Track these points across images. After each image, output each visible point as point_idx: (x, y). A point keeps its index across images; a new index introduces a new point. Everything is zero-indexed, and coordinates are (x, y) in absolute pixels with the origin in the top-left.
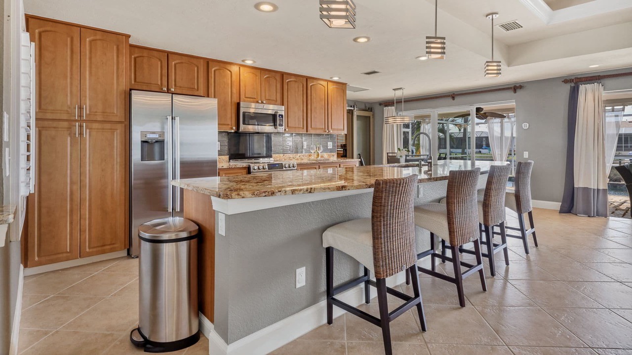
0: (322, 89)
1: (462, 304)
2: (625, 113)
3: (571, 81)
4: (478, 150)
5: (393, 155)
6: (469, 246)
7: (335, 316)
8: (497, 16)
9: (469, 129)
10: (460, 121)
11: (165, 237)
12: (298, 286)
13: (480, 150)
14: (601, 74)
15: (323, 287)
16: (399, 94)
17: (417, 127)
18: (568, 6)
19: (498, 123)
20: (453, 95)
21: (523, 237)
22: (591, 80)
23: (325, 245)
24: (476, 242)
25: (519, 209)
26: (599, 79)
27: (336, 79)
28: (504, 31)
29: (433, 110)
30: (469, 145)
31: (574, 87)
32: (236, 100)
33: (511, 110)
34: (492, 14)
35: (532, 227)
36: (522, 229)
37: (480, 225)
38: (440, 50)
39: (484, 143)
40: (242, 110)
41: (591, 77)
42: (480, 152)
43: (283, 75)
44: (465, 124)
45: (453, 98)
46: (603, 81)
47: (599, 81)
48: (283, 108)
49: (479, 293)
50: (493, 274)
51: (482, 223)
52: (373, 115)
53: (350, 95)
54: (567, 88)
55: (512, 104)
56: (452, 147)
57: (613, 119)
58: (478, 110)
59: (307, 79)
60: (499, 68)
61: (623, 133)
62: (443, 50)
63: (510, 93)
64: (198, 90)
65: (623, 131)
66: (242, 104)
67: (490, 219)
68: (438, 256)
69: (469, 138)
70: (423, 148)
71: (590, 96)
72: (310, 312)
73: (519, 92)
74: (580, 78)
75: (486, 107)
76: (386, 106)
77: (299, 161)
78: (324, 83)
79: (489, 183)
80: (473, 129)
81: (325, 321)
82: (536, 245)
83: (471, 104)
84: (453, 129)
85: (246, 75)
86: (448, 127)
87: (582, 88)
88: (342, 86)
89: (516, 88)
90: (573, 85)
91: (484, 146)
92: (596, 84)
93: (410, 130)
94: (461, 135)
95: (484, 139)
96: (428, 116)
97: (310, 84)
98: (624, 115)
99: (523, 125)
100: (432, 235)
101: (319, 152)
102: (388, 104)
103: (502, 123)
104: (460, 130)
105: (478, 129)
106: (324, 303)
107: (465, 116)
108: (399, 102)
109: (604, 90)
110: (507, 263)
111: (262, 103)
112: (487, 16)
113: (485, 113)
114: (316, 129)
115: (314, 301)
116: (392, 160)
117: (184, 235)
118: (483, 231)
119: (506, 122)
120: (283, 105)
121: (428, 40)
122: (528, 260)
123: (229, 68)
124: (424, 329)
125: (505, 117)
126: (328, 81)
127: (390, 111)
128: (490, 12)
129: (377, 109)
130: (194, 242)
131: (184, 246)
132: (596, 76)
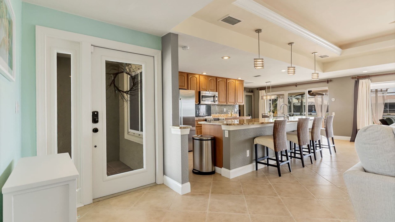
0: (233, 84)
1: (303, 166)
2: (388, 92)
3: (355, 78)
4: (310, 113)
5: (265, 115)
6: (306, 146)
7: (259, 168)
8: (317, 53)
9: (304, 101)
10: (300, 97)
11: (204, 139)
12: (247, 156)
13: (311, 113)
14: (370, 75)
15: (254, 158)
16: (268, 84)
17: (275, 101)
18: (350, 48)
19: (320, 97)
20: (296, 85)
21: (329, 148)
22: (365, 77)
23: (255, 143)
24: (308, 145)
25: (327, 136)
26: (369, 77)
27: (240, 79)
28: (321, 58)
29: (286, 92)
30: (305, 110)
31: (357, 81)
32: (198, 90)
33: (326, 91)
34: (315, 53)
35: (334, 144)
36: (329, 145)
37: (310, 141)
38: (293, 72)
39: (313, 109)
40: (201, 95)
41: (365, 76)
42: (311, 114)
43: (217, 78)
44: (302, 98)
45: (296, 86)
46: (371, 78)
47: (368, 78)
48: (217, 93)
49: (310, 164)
50: (315, 159)
51: (311, 140)
52: (254, 95)
53: (245, 85)
54: (353, 81)
55: (326, 88)
56: (294, 112)
57: (382, 95)
58: (309, 92)
59: (227, 79)
60: (318, 76)
61: (388, 102)
62: (294, 72)
63: (326, 84)
64: (184, 86)
65: (388, 101)
66: (202, 92)
67: (314, 138)
68: (293, 153)
69: (304, 106)
70: (279, 111)
71: (364, 85)
72: (250, 165)
73: (330, 83)
74: (360, 77)
75: (313, 90)
76: (260, 90)
77: (226, 117)
78: (234, 81)
79: (314, 124)
80: (307, 100)
81: (255, 169)
82: (335, 152)
83: (306, 89)
84: (295, 101)
85: (202, 78)
86: (292, 100)
87: (361, 81)
88: (242, 82)
89: (328, 81)
90: (356, 80)
91: (313, 111)
92: (367, 79)
93: (271, 102)
94: (300, 104)
95: (313, 106)
96: (283, 95)
97: (228, 82)
98: (388, 93)
99: (332, 99)
100: (290, 142)
101: (233, 113)
102: (261, 89)
103: (322, 98)
104: (299, 101)
105: (309, 100)
106: (255, 164)
107: (302, 95)
108: (269, 88)
109: (371, 82)
110: (322, 157)
111: (209, 91)
112: (312, 53)
113: (313, 93)
114: (231, 102)
115: (251, 162)
116: (264, 117)
117: (209, 139)
118: (312, 146)
119: (325, 97)
120: (217, 92)
121: (288, 68)
122: (331, 156)
123: (196, 76)
124: (290, 171)
125: (324, 95)
126: (236, 80)
127: (262, 93)
128: (314, 52)
129: (256, 91)
130: (213, 141)
131: (210, 142)
132: (367, 76)
